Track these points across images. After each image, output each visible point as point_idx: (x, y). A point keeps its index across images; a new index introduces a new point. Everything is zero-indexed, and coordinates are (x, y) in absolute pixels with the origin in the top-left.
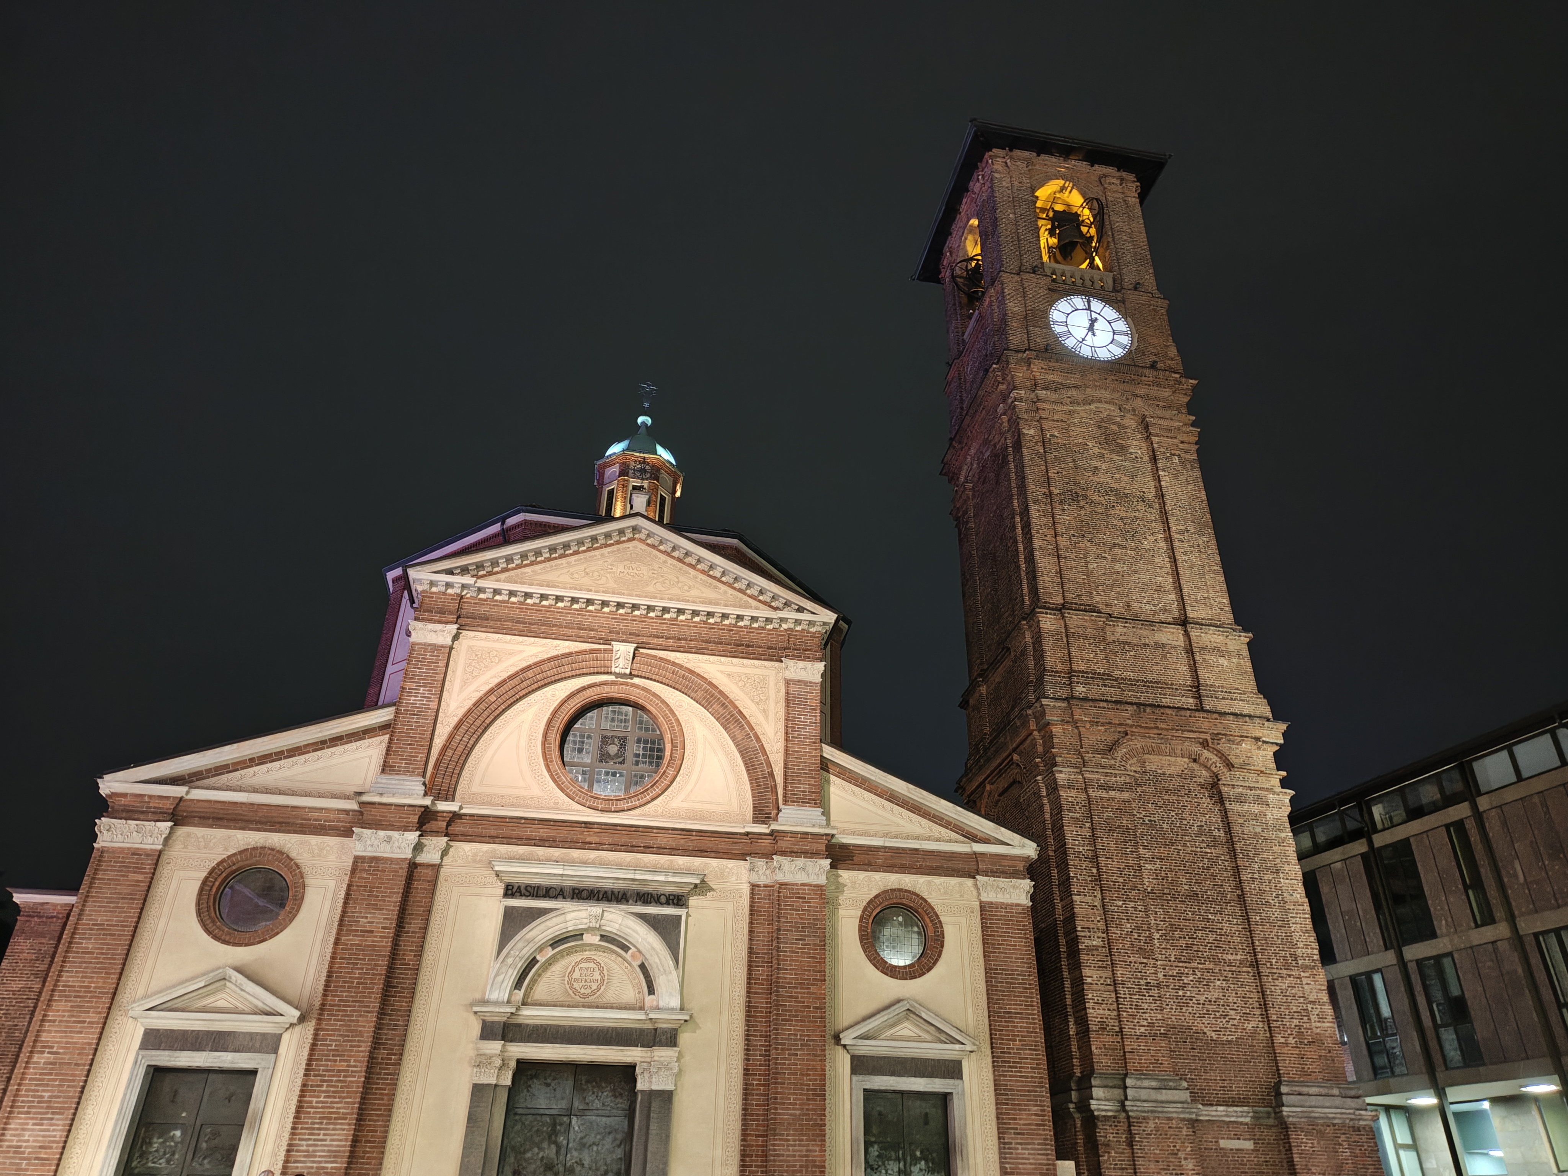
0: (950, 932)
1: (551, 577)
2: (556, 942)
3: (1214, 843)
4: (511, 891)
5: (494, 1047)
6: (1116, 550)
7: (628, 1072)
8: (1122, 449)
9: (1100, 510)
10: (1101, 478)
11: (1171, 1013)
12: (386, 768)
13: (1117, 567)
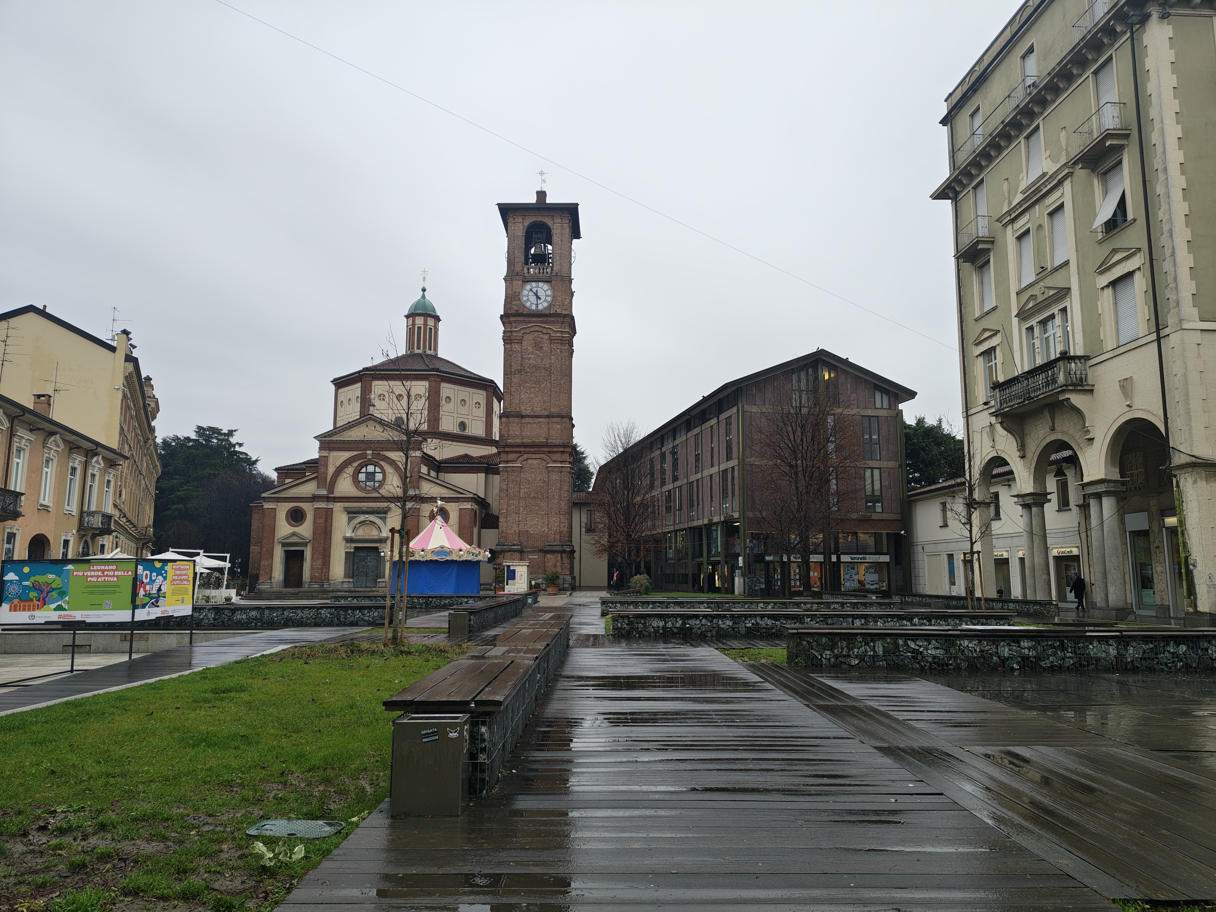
0: (451, 516)
1: (350, 434)
2: (360, 523)
3: (544, 482)
4: (349, 513)
5: (349, 545)
6: (532, 389)
7: (377, 548)
8: (541, 348)
9: (529, 374)
10: (531, 361)
11: (522, 527)
12: (318, 487)
13: (531, 396)
